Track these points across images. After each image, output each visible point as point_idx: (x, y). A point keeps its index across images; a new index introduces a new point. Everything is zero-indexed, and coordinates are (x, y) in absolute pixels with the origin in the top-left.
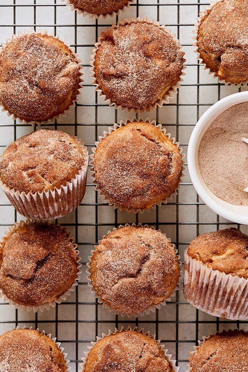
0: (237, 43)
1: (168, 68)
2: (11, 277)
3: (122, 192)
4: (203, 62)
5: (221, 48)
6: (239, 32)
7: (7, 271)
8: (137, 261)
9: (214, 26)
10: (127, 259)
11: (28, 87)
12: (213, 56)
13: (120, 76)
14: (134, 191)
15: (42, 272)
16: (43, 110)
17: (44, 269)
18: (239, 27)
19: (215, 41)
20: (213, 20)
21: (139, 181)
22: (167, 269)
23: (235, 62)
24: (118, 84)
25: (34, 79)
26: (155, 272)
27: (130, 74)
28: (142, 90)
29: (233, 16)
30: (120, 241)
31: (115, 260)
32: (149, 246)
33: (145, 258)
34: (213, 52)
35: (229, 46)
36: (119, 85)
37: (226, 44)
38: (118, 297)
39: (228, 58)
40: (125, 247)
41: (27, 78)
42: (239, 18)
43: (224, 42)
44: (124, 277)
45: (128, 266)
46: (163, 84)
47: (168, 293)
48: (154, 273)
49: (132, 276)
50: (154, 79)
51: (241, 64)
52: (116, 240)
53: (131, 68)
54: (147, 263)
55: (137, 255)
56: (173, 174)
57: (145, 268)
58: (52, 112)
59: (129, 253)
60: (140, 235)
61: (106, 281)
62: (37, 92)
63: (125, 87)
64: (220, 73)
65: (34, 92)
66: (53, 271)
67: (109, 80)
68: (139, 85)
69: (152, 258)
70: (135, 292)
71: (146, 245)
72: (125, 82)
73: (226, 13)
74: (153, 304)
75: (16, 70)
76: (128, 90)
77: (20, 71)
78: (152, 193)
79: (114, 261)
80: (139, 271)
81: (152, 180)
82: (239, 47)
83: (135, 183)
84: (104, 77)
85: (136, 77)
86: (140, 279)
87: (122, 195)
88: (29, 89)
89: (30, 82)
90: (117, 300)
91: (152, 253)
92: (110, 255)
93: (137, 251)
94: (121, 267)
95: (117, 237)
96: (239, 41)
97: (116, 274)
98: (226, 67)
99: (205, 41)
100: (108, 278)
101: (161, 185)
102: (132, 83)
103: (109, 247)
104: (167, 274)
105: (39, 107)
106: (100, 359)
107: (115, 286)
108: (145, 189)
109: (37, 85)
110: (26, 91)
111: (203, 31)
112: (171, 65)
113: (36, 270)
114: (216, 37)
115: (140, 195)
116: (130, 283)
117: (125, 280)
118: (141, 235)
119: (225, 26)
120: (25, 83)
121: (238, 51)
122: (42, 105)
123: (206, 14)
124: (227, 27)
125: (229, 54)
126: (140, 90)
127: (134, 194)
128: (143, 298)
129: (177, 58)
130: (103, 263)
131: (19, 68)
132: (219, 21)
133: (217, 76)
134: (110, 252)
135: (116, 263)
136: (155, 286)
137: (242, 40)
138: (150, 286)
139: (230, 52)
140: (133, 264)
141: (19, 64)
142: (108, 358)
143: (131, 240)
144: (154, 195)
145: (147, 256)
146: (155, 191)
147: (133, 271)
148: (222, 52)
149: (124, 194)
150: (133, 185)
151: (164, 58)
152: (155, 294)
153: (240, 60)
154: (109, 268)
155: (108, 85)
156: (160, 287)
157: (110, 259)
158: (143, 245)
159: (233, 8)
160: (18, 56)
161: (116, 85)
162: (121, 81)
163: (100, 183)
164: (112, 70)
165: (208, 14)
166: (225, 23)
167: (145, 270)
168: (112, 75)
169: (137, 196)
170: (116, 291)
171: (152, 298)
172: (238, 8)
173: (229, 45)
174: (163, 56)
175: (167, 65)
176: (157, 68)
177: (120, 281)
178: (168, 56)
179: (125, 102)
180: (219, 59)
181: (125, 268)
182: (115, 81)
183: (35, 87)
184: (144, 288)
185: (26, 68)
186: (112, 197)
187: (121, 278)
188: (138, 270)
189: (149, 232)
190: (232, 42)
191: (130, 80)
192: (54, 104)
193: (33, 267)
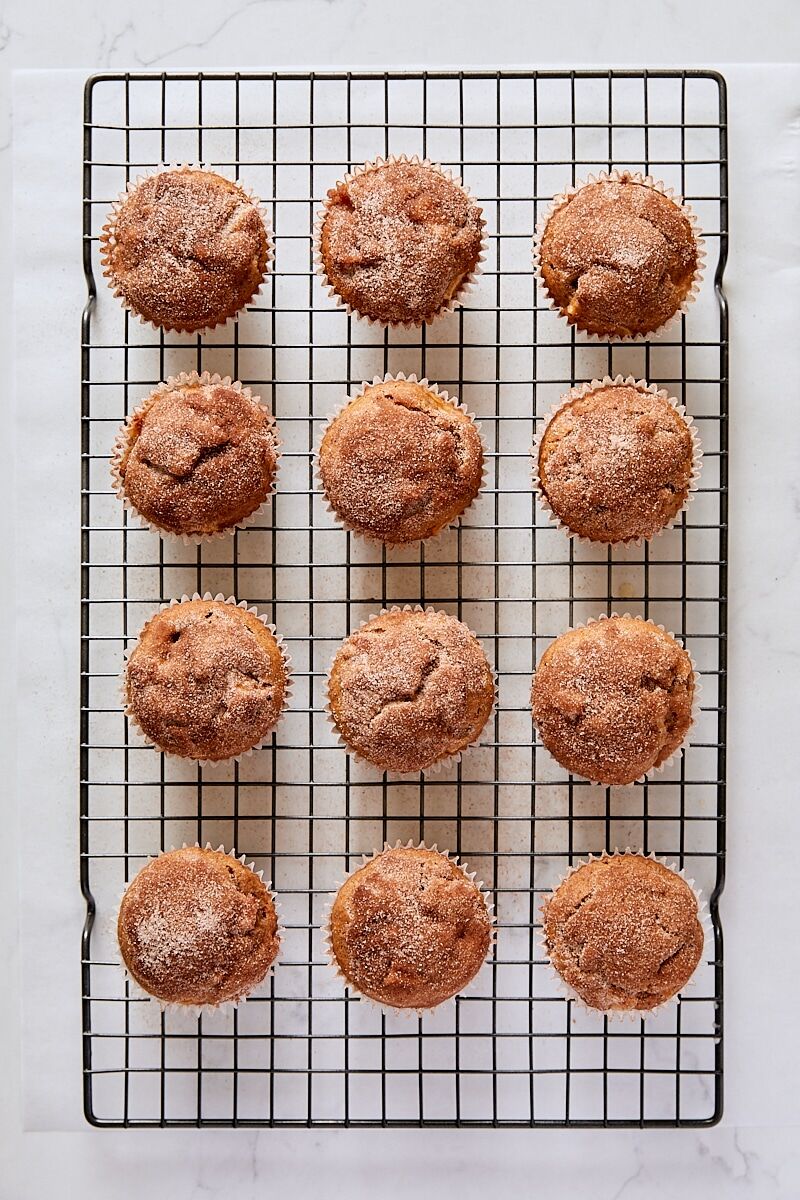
0: (613, 259)
1: (457, 238)
2: (149, 464)
3: (383, 513)
4: (545, 285)
5: (583, 263)
6: (619, 240)
7: (146, 451)
8: (415, 669)
9: (576, 223)
10: (398, 667)
11: (176, 264)
12: (566, 275)
13: (371, 263)
14: (405, 507)
15: (206, 470)
16: (213, 299)
17: (211, 464)
18: (622, 231)
19: (573, 248)
20: (576, 211)
21: (409, 487)
22: (470, 684)
23: (602, 293)
24: (368, 277)
25: (183, 248)
26: (451, 689)
27: (388, 257)
28: (413, 284)
29: (614, 210)
30: (382, 636)
31: (375, 671)
32: (436, 642)
33: (430, 665)
34: (565, 268)
35: (597, 262)
36: (370, 280)
37: (591, 256)
38: (383, 738)
39: (592, 283)
40: (393, 646)
41: (169, 249)
42: (624, 216)
43: (590, 253)
44: (392, 701)
45: (399, 681)
46: (450, 269)
47: (473, 730)
48: (447, 692)
49: (407, 698)
50: (433, 260)
51: (612, 299)
52: (376, 635)
53: (389, 246)
54: (435, 674)
55: (414, 658)
56: (467, 460)
57: (431, 683)
58: (231, 301)
59: (401, 657)
60: (420, 624)
61: (360, 709)
62: (195, 270)
63: (382, 282)
64: (571, 309)
65: (187, 270)
66: (227, 473)
67: (351, 274)
68: (406, 274)
69: (442, 665)
70: (414, 727)
71: (431, 641)
72: (381, 273)
73: (601, 203)
74: (447, 752)
75: (147, 240)
76: (389, 286)
77: (155, 241)
78: (437, 503)
79: (372, 672)
80: (419, 690)
81: (432, 480)
82: (614, 267)
83: (402, 491)
84: (341, 270)
85: (400, 260)
86: (421, 704)
87: (384, 519)
88: (178, 268)
89: (178, 255)
90: (380, 744)
91: (443, 656)
92: (365, 661)
93: (414, 652)
94: (386, 682)
95: (377, 631)
96: (616, 257)
97: (378, 697)
98: (585, 300)
99: (556, 246)
100: (362, 704)
101: (451, 486)
102: (394, 272)
103: (363, 647)
104: (472, 694)
105: (205, 296)
106: (352, 916)
107: (376, 718)
108: (424, 499)
109: (190, 258)
110: (174, 272)
111: (556, 227)
112: (460, 232)
113: (197, 463)
114: (577, 241)
115: (417, 512)
116: (404, 711)
117: (394, 706)
118: (423, 624)
119: (596, 226)
120: (169, 258)
121: (611, 273)
122: (209, 291)
123: (566, 200)
124: (599, 228)
125: (594, 277)
126: (410, 284)
127: (405, 513)
128: (429, 739)
129: (469, 219)
130: (354, 676)
131: (152, 234)
132: (586, 215)
133: (564, 315)
134: (364, 657)
135: (376, 676)
136: (450, 715)
137: (621, 255)
138: (440, 716)
139: (597, 272)
140: (408, 676)
141: (151, 229)
142: (366, 910)
143: (403, 634)
144: (442, 507)
145: (433, 661)
146: (441, 499)
147: (408, 688)
148: (582, 271)
149: (387, 517)
150: (401, 497)
151: (447, 221)
152: (450, 732)
153: (611, 290)
154: (365, 686)
155: (351, 283)
156: (460, 718)
157: (367, 669)
158: (426, 641)
159: (616, 197)
160: (144, 217)
161: (366, 280)
162: (374, 271)
163: (340, 508)
164: (355, 255)
165: (570, 201)
166: (597, 220)
167: (430, 686)
168: (357, 263)
169: (411, 515)
170: (377, 728)
171: (445, 739)
172: (624, 199)
173: (597, 259)
174: (444, 217)
175: (453, 232)
176: (436, 241)
177: (385, 709)
178: (453, 216)
179: (386, 310)
180: (574, 284)
181: (393, 685)
182: (362, 274)
183: (189, 262)
184: (430, 720)
185: (164, 232)
186: (368, 528)
187: (386, 702)
188: (419, 688)
189: (435, 619)
190: (603, 255)
191: (390, 267)
192: (231, 285)
193: (193, 455)
